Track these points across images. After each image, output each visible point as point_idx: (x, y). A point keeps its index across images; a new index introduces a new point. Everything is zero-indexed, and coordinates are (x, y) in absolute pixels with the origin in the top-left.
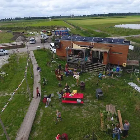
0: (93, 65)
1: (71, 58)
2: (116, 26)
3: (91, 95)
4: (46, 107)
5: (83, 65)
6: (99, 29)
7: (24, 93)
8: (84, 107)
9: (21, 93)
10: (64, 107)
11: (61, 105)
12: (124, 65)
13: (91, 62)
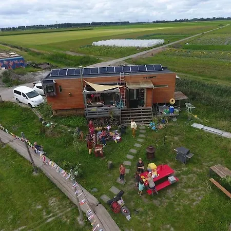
0: (132, 113)
1: (94, 109)
2: (95, 43)
3: (171, 161)
4: (128, 217)
5: (118, 117)
6: (71, 50)
7: (53, 216)
8: (180, 184)
9: (46, 219)
10: (156, 202)
11: (147, 200)
12: (172, 101)
13: (126, 108)
